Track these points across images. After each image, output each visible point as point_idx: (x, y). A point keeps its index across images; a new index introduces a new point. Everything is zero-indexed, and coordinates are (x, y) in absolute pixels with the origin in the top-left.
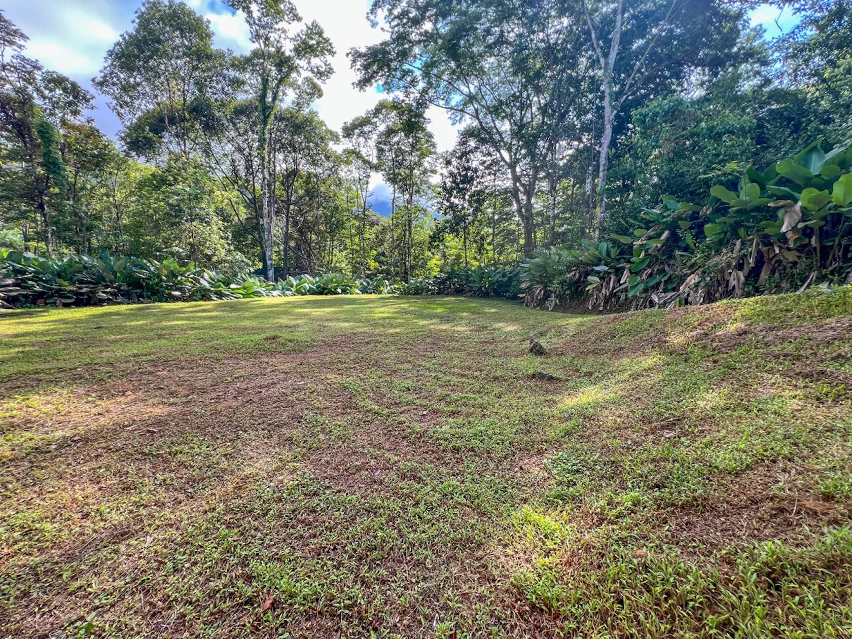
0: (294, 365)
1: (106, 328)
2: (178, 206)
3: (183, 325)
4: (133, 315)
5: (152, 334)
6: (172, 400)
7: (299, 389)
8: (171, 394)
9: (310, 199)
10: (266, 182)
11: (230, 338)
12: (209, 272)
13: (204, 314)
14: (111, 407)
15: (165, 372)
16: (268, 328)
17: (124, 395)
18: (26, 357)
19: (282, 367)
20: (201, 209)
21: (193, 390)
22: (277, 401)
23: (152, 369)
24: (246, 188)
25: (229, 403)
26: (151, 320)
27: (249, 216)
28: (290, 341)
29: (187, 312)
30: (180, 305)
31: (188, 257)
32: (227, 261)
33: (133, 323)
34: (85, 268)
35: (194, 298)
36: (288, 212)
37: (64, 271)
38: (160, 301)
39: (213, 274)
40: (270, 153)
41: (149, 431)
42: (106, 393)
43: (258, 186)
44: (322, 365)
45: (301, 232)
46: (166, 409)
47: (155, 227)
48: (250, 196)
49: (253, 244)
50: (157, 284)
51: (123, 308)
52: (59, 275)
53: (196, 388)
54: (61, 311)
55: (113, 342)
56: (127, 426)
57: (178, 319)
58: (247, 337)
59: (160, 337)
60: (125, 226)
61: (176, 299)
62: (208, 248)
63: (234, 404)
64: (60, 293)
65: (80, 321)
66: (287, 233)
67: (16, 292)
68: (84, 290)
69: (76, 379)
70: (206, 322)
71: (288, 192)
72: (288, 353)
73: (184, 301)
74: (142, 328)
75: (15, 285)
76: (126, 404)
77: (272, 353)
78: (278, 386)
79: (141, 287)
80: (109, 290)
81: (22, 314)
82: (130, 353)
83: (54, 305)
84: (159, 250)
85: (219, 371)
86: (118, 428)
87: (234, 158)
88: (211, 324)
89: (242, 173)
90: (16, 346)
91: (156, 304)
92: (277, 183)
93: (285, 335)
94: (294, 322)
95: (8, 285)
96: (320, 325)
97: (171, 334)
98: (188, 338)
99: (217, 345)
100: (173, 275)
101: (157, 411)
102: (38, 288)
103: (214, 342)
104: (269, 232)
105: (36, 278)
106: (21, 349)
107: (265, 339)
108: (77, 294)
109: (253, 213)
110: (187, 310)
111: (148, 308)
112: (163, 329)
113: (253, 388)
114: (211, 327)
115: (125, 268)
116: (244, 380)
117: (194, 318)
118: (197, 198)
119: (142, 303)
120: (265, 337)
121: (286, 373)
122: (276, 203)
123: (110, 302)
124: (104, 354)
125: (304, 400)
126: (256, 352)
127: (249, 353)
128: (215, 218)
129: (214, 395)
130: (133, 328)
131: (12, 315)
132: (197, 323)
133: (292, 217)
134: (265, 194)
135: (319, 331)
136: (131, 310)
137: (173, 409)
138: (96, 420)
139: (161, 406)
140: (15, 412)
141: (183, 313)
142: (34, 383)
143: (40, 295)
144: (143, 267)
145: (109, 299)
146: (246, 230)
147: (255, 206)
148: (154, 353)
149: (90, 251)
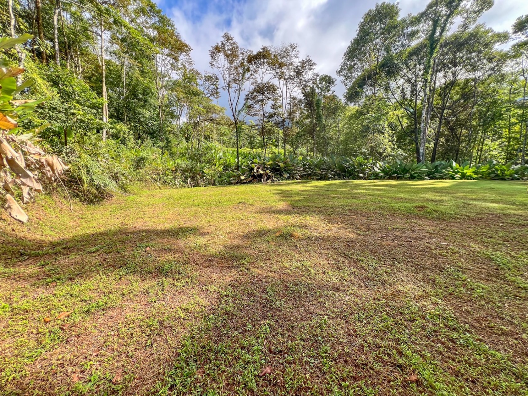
0: (438, 229)
1: (331, 191)
2: (367, 126)
3: (364, 193)
4: (341, 185)
5: (349, 195)
6: (358, 232)
7: (442, 248)
8: (358, 228)
9: (464, 102)
10: (427, 97)
11: (390, 203)
12: (380, 163)
13: (375, 188)
14: (333, 228)
15: (355, 217)
16: (417, 200)
17: (337, 223)
18: (305, 200)
19: (428, 228)
20: (380, 125)
21: (369, 229)
22: (422, 251)
23: (349, 214)
24: (410, 105)
25: (389, 242)
26: (349, 189)
27: (409, 124)
28: (435, 211)
29: (366, 186)
30: (362, 181)
31: (369, 154)
32: (392, 156)
33: (341, 189)
34: (325, 162)
35: (370, 178)
36: (442, 116)
37: (318, 164)
38: (353, 179)
39: (382, 164)
40: (432, 75)
41: (348, 245)
42: (331, 221)
43: (419, 102)
44: (466, 234)
45: (452, 129)
46: (355, 236)
47: (355, 140)
48: (412, 110)
49: (410, 143)
50: (352, 170)
51: (337, 182)
52: (316, 166)
53: (370, 228)
54: (315, 182)
55: (333, 198)
56: (338, 239)
57: (361, 189)
58: (402, 204)
59: (353, 198)
60: (342, 141)
61: (360, 178)
62: (381, 148)
63: (392, 244)
64: (315, 174)
65: (321, 187)
66: (439, 132)
67: (303, 173)
68: (324, 173)
69: (321, 212)
70: (376, 192)
71: (444, 100)
72: (433, 220)
73: (364, 179)
74: (344, 192)
75: (303, 170)
76: (338, 228)
77: (421, 218)
78: (423, 241)
79: (345, 172)
80: (332, 173)
81: (304, 182)
82: (340, 204)
83: (313, 179)
84: (355, 152)
85: (383, 222)
86: (336, 239)
87: (403, 87)
88: (379, 194)
89: (408, 96)
90: (303, 195)
91: (351, 180)
92: (435, 96)
93: (431, 206)
94: (438, 198)
95: (301, 171)
96: (464, 203)
97: (358, 197)
98: (366, 200)
99: (383, 206)
100: (361, 165)
101: (351, 236)
102: (309, 172)
103: (381, 204)
104: (424, 133)
105: (309, 168)
106: (304, 196)
107: (415, 207)
108: (321, 174)
109: (413, 122)
110: (365, 184)
111: (347, 182)
112: (354, 194)
113: (405, 237)
114: (379, 195)
115: (339, 162)
116: (399, 231)
117: (369, 189)
118: (378, 119)
119: (345, 180)
120: (415, 205)
121: (431, 233)
122: (432, 111)
123: (333, 179)
124: (330, 203)
125: (446, 256)
126: (408, 214)
127: (402, 214)
128: (387, 129)
129: (380, 235)
130: (342, 192)
131: (301, 183)
132: (371, 193)
133: (445, 119)
134: (424, 106)
135: (463, 207)
136: (340, 183)
137: (359, 237)
138: (327, 232)
139: (353, 234)
140: (303, 221)
141: (364, 186)
142: (308, 211)
143: (310, 175)
144: (347, 161)
145: (332, 177)
146: (407, 134)
147: (415, 116)
148: (350, 206)
149: (327, 154)
